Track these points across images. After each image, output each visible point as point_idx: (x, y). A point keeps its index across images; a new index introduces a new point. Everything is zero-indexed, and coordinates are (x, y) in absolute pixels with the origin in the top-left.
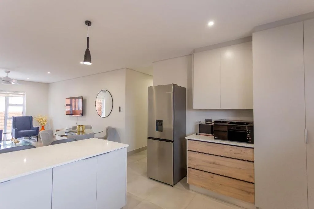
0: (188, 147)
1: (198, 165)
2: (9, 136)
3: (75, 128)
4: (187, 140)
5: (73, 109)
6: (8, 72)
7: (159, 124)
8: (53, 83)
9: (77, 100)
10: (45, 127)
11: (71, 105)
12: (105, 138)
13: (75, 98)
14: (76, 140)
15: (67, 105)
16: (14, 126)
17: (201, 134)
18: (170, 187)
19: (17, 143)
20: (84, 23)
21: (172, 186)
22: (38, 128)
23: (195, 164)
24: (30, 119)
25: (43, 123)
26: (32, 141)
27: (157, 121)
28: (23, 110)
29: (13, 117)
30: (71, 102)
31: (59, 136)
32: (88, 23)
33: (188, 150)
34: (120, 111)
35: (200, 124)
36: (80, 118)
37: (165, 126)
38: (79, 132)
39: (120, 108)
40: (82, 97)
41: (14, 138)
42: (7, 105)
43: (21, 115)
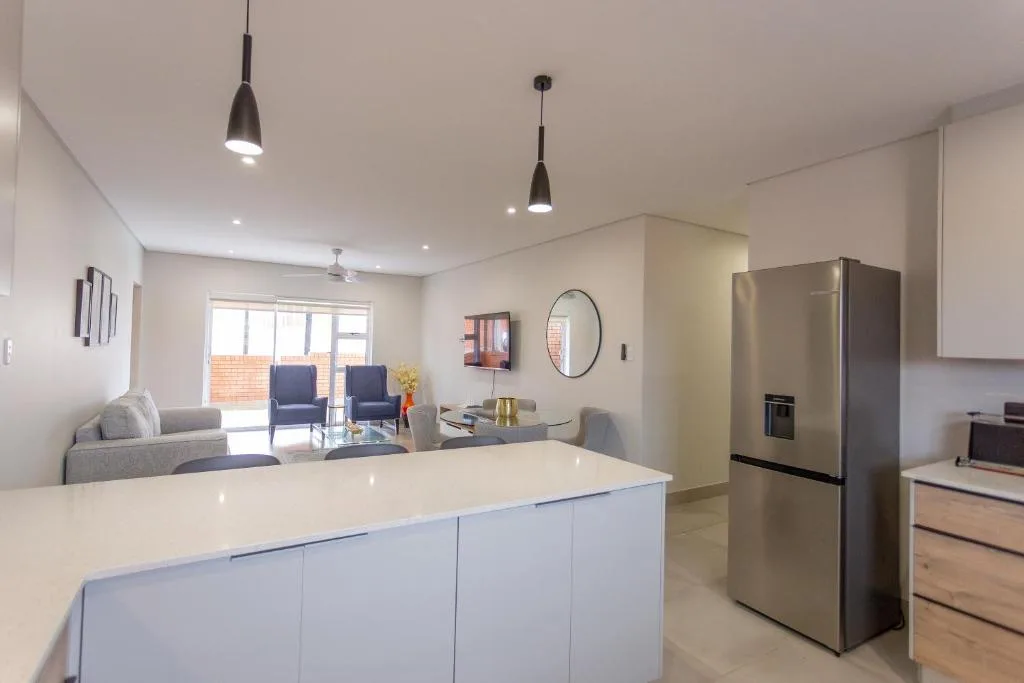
0: (917, 515)
1: (967, 596)
2: (340, 415)
3: (490, 404)
4: (913, 486)
5: (482, 349)
6: (338, 252)
7: (780, 411)
8: (435, 274)
9: (490, 322)
10: (414, 398)
11: (475, 337)
12: (578, 442)
13: (487, 317)
14: (504, 443)
15: (468, 337)
16: (351, 389)
17: (979, 463)
18: (831, 657)
19: (356, 435)
20: (532, 82)
21: (838, 655)
22: (399, 397)
23: (953, 589)
24: (380, 373)
25: (411, 387)
26: (388, 432)
27: (769, 397)
28: (367, 349)
29: (348, 367)
30: (477, 327)
31: (450, 424)
32: (543, 83)
33: (917, 526)
34: (624, 357)
35: (973, 424)
36: (504, 376)
37: (802, 419)
38: (503, 417)
39: (624, 347)
40: (506, 315)
41: (349, 420)
42: (336, 336)
43: (362, 363)
